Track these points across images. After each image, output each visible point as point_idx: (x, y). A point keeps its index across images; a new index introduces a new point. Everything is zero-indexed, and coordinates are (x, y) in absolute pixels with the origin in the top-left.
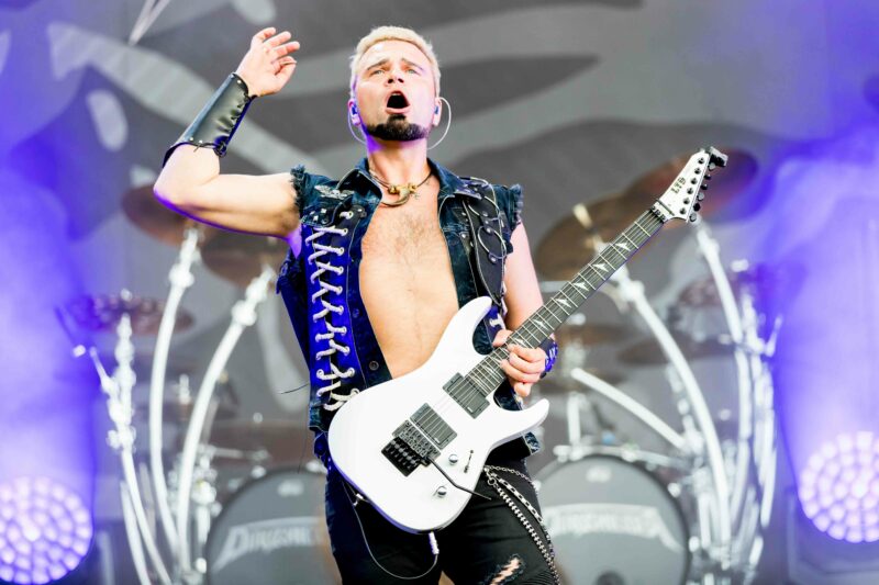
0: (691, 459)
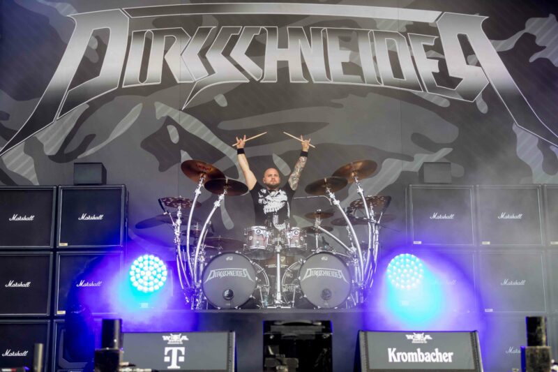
0: (353, 255)
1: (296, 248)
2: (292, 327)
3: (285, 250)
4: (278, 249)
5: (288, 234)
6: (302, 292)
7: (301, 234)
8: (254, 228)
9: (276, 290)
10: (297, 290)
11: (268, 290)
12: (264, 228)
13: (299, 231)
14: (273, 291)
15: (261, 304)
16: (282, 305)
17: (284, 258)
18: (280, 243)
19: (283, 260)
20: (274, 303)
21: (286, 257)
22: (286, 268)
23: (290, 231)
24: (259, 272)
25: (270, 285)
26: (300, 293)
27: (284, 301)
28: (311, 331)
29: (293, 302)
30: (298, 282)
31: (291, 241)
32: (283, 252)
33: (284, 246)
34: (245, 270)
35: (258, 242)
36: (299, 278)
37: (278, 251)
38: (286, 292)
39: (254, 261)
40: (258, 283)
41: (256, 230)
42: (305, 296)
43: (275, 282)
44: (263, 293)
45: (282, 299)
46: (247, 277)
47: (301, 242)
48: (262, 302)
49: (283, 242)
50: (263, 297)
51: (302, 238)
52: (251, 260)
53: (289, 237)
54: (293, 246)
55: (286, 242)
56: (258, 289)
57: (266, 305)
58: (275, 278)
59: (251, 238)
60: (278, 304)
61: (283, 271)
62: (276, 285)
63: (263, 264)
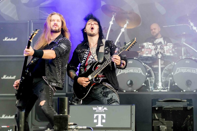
1: (170, 56)
2: (169, 103)
3: (164, 57)
4: (160, 56)
5: (165, 47)
6: (174, 81)
7: (173, 47)
8: (145, 44)
9: (159, 81)
10: (171, 80)
11: (153, 81)
12: (151, 44)
13: (172, 46)
14: (157, 81)
15: (149, 89)
16: (162, 89)
17: (163, 62)
18: (161, 53)
19: (162, 63)
20: (157, 88)
21: (164, 61)
22: (164, 67)
23: (166, 45)
24: (148, 70)
25: (155, 77)
26: (173, 83)
27: (163, 87)
28: (180, 105)
29: (169, 87)
30: (172, 76)
31: (167, 52)
32: (162, 58)
33: (163, 55)
34: (140, 69)
35: (147, 52)
36: (172, 73)
37: (160, 57)
38: (164, 82)
39: (145, 63)
40: (147, 76)
41: (146, 45)
42: (176, 84)
43: (158, 76)
44: (151, 82)
45: (162, 86)
46: (141, 73)
47: (173, 52)
48: (150, 88)
49: (162, 52)
50: (151, 85)
51: (174, 50)
52: (144, 63)
53: (166, 49)
54: (168, 54)
55: (164, 52)
56: (148, 80)
57: (153, 89)
58: (158, 73)
59: (143, 50)
60: (160, 89)
61: (162, 69)
62: (159, 78)
63: (150, 65)
